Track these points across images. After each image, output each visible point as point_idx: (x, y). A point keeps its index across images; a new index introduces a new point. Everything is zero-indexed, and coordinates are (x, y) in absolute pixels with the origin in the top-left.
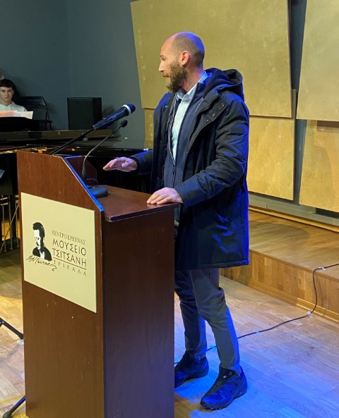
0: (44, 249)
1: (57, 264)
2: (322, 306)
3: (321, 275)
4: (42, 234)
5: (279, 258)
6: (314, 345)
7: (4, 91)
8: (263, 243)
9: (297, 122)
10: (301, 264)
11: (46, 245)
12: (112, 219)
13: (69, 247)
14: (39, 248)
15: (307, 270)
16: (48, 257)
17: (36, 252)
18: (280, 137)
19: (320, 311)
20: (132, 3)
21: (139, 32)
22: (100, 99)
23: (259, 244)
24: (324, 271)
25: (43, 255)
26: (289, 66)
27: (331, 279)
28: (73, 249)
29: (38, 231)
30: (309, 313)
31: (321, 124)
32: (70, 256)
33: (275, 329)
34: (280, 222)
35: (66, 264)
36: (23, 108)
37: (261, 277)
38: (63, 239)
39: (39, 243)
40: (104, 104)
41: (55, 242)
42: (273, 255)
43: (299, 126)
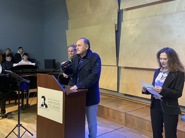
0: (45, 104)
1: (49, 109)
2: (128, 124)
3: (127, 114)
4: (45, 100)
5: (114, 109)
6: (126, 136)
7: (25, 57)
8: (109, 105)
9: (118, 67)
10: (121, 111)
11: (46, 103)
12: (68, 94)
13: (54, 103)
14: (43, 104)
15: (123, 113)
16: (46, 107)
17: (42, 105)
18: (113, 72)
19: (127, 126)
20: (66, 31)
21: (68, 39)
22: (55, 60)
23: (107, 105)
24: (128, 113)
25: (44, 106)
26: (115, 50)
27: (131, 115)
28: (55, 104)
29: (43, 99)
30: (124, 126)
31: (126, 68)
32: (54, 106)
33: (114, 131)
34: (113, 98)
35: (52, 109)
36: (31, 62)
37: (108, 115)
38: (52, 101)
39: (43, 102)
40: (56, 61)
41: (49, 102)
42: (112, 108)
43: (119, 68)
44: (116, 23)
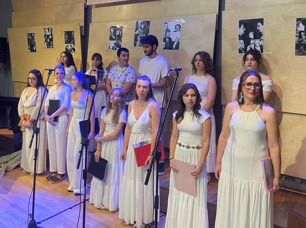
44: (83, 24)
